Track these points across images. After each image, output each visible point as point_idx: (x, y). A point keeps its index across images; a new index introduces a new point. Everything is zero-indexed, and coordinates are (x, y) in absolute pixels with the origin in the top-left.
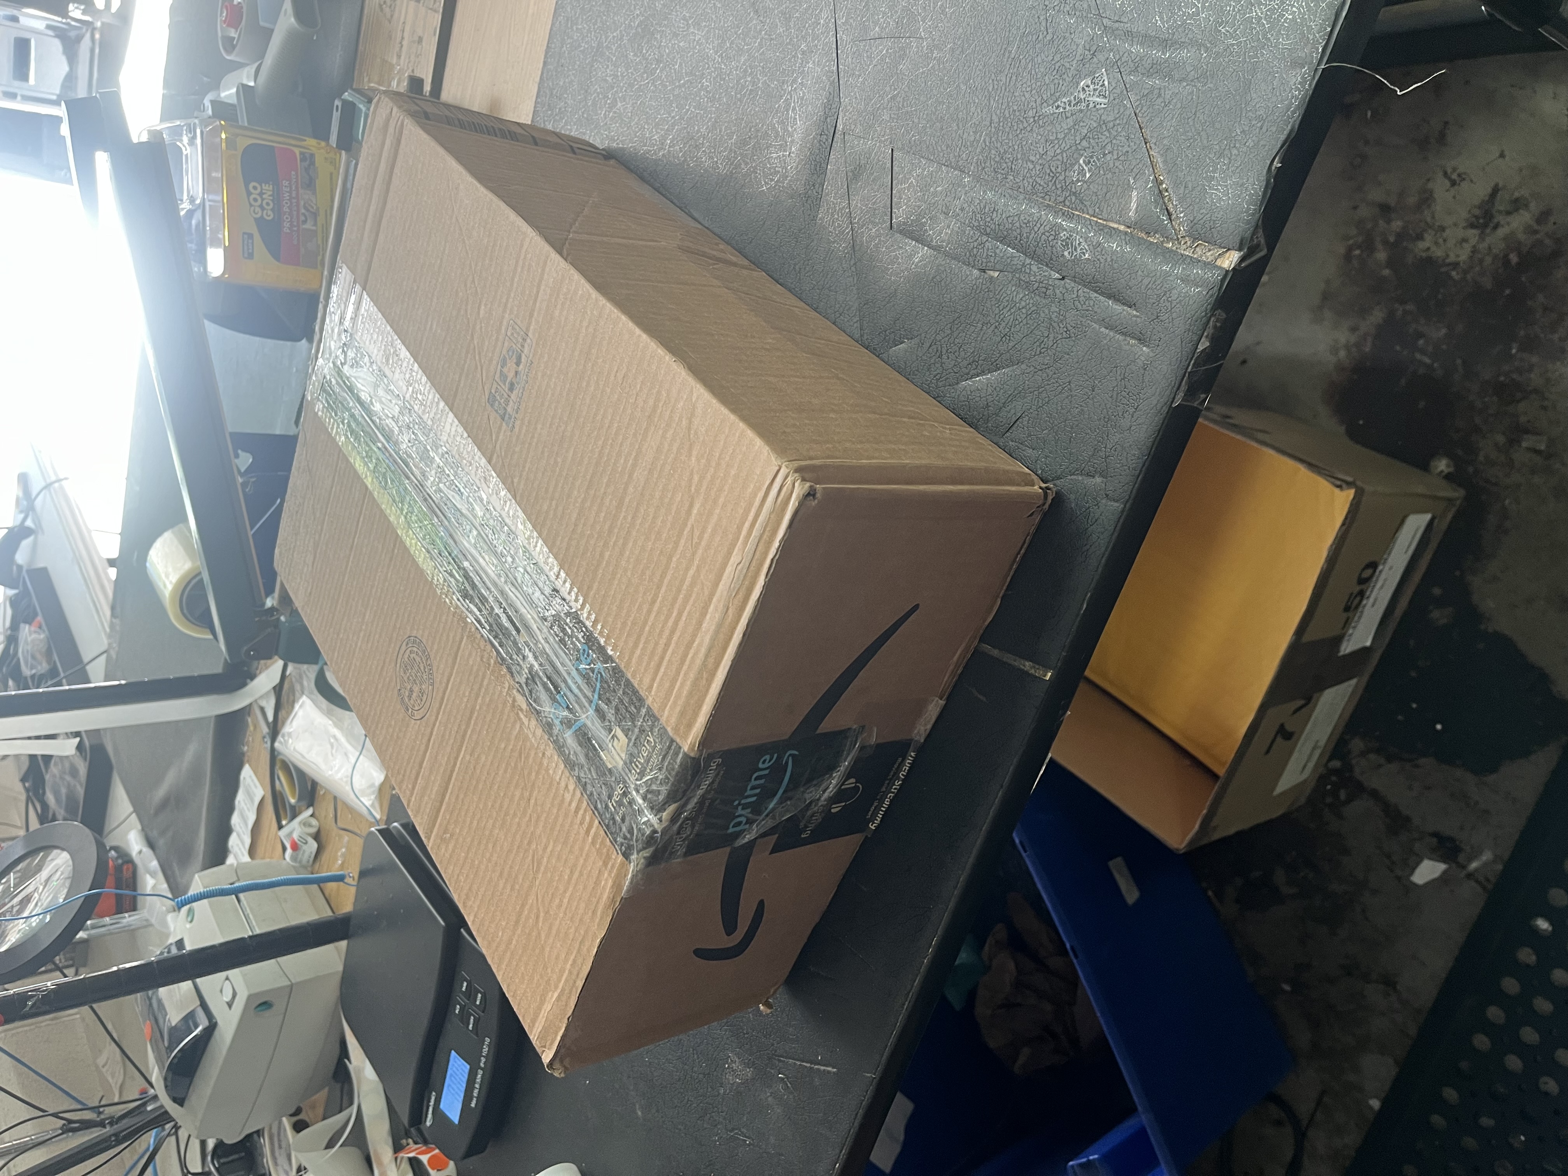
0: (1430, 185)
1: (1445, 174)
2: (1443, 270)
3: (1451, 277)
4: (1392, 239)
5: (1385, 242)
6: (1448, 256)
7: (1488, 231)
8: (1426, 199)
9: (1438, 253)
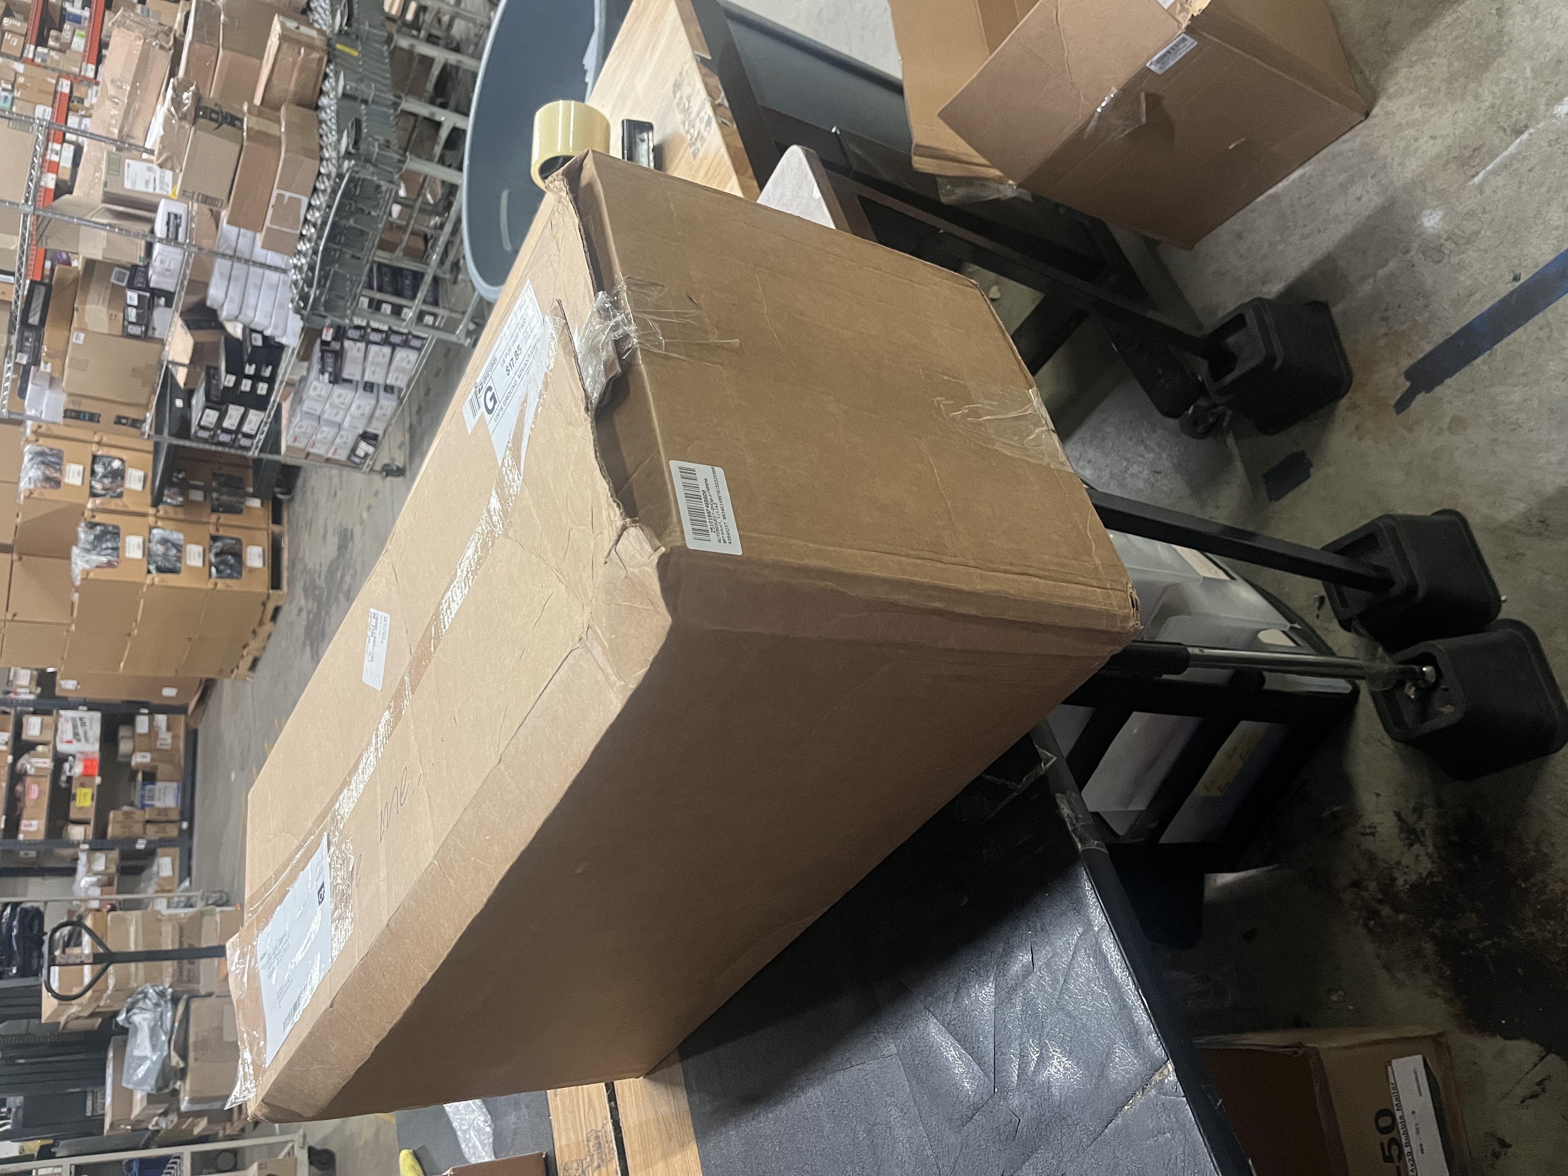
0: (1362, 847)
1: (1363, 834)
2: (1428, 882)
3: (1437, 883)
4: (1380, 896)
5: (1380, 902)
6: (1420, 874)
7: (1422, 839)
8: (1371, 857)
9: (1414, 877)
